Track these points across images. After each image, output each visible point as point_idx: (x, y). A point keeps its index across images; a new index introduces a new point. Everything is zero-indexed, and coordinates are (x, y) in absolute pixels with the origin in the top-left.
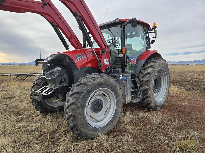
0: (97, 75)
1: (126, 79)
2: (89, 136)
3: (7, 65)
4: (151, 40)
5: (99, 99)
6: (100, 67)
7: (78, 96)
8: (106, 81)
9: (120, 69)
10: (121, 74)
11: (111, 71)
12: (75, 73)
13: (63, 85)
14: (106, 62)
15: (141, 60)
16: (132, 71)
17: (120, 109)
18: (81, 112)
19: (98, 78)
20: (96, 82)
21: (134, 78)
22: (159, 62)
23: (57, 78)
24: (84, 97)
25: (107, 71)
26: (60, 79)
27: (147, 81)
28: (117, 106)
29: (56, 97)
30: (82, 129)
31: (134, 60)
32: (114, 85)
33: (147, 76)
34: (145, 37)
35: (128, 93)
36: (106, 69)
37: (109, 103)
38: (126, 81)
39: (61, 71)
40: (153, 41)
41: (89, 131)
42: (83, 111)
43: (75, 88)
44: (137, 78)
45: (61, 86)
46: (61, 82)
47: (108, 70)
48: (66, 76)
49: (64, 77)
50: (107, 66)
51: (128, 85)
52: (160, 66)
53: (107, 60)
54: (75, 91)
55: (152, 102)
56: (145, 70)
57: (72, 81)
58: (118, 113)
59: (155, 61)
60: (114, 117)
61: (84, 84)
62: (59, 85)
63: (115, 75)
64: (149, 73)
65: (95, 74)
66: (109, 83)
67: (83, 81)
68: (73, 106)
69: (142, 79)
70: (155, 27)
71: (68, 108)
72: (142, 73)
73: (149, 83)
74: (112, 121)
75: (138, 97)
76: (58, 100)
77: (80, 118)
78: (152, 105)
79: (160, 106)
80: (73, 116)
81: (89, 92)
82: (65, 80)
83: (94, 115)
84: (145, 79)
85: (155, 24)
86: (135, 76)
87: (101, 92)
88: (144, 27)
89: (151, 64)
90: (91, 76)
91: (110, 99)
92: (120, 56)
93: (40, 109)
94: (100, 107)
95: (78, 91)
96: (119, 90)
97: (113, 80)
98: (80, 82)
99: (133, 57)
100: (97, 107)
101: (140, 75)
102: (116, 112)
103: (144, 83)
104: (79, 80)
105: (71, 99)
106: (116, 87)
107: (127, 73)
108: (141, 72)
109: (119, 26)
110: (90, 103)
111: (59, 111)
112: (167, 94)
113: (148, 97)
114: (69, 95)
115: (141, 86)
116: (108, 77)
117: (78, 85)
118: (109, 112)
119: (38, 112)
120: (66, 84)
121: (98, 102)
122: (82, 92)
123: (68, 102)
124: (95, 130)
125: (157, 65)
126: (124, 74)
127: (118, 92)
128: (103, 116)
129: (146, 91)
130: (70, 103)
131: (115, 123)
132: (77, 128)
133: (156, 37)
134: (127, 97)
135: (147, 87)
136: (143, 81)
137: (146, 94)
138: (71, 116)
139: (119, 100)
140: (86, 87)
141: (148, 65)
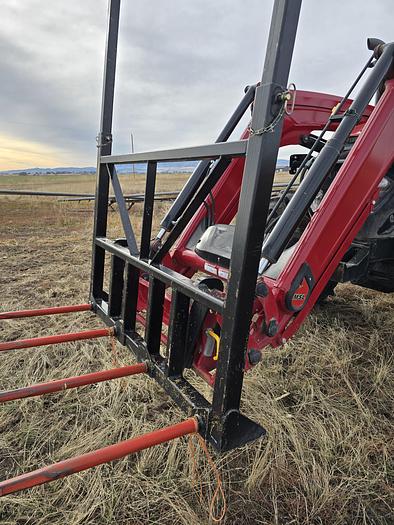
13: (386, 235)
23: (379, 212)
26: (384, 217)
46: (386, 227)
62: (377, 236)
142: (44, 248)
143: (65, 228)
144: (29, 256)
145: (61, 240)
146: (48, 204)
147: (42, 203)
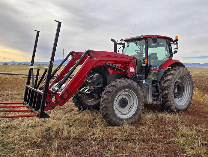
0: (123, 80)
1: (147, 84)
2: (116, 123)
3: (24, 64)
4: (173, 51)
5: (125, 98)
6: (127, 74)
7: (110, 94)
8: (130, 84)
9: (144, 76)
10: (144, 80)
11: (136, 77)
12: (108, 78)
13: (99, 86)
14: (132, 70)
15: (163, 68)
16: (155, 77)
17: (142, 107)
18: (111, 105)
19: (123, 82)
20: (122, 85)
21: (156, 84)
22: (179, 70)
23: (96, 81)
24: (113, 95)
25: (132, 77)
26: (97, 82)
27: (167, 87)
28: (138, 104)
29: (91, 97)
30: (112, 117)
31: (156, 69)
32: (136, 87)
33: (168, 82)
34: (168, 48)
35: (150, 96)
36: (132, 75)
37: (132, 101)
38: (148, 85)
39: (99, 76)
40: (176, 52)
41: (116, 119)
42: (113, 105)
43: (108, 89)
44: (159, 84)
45: (98, 87)
46: (98, 84)
47: (134, 76)
48: (101, 80)
49: (99, 81)
50: (132, 72)
51: (150, 89)
52: (180, 74)
53: (133, 68)
54: (107, 90)
55: (172, 106)
56: (166, 77)
57: (105, 84)
58: (140, 110)
59: (176, 70)
60: (136, 113)
61: (114, 86)
62: (96, 86)
63: (139, 80)
64: (169, 80)
65: (122, 79)
66: (132, 86)
67: (113, 84)
68: (106, 101)
69: (163, 85)
70: (177, 40)
71: (102, 102)
72: (163, 80)
73: (169, 88)
74: (134, 115)
75: (159, 100)
76: (93, 99)
77: (110, 109)
78: (173, 108)
79: (181, 110)
80: (106, 107)
81: (117, 91)
82: (101, 83)
83: (121, 109)
84: (165, 85)
85: (177, 37)
86: (157, 82)
87: (126, 93)
88: (167, 40)
89: (172, 72)
90: (119, 80)
91: (133, 98)
92: (143, 65)
93: (78, 106)
94: (125, 104)
95: (109, 90)
96: (140, 92)
97: (135, 84)
98: (111, 84)
99: (155, 66)
100: (123, 103)
101: (161, 81)
102: (138, 109)
103: (165, 89)
104: (110, 83)
105: (105, 96)
106: (138, 90)
107: (149, 79)
108: (162, 78)
109: (144, 41)
110: (118, 101)
111: (93, 109)
112: (190, 99)
113: (168, 101)
114: (104, 93)
115: (162, 91)
116: (131, 82)
117: (110, 87)
118: (132, 109)
119: (77, 109)
120: (101, 86)
121: (124, 100)
122: (112, 91)
123: (103, 98)
124: (121, 119)
125: (177, 73)
126: (146, 80)
127: (139, 93)
128: (128, 111)
129: (167, 95)
130: (104, 98)
131: (137, 117)
132: (108, 116)
133: (177, 49)
134: (149, 98)
135: (167, 92)
136: (164, 86)
137: (167, 98)
138: (105, 107)
139: (140, 100)
140: (115, 88)
141: (169, 73)
142: (12, 95)
143: (22, 88)
144: (5, 97)
145: (19, 92)
146: (17, 79)
147: (13, 78)
